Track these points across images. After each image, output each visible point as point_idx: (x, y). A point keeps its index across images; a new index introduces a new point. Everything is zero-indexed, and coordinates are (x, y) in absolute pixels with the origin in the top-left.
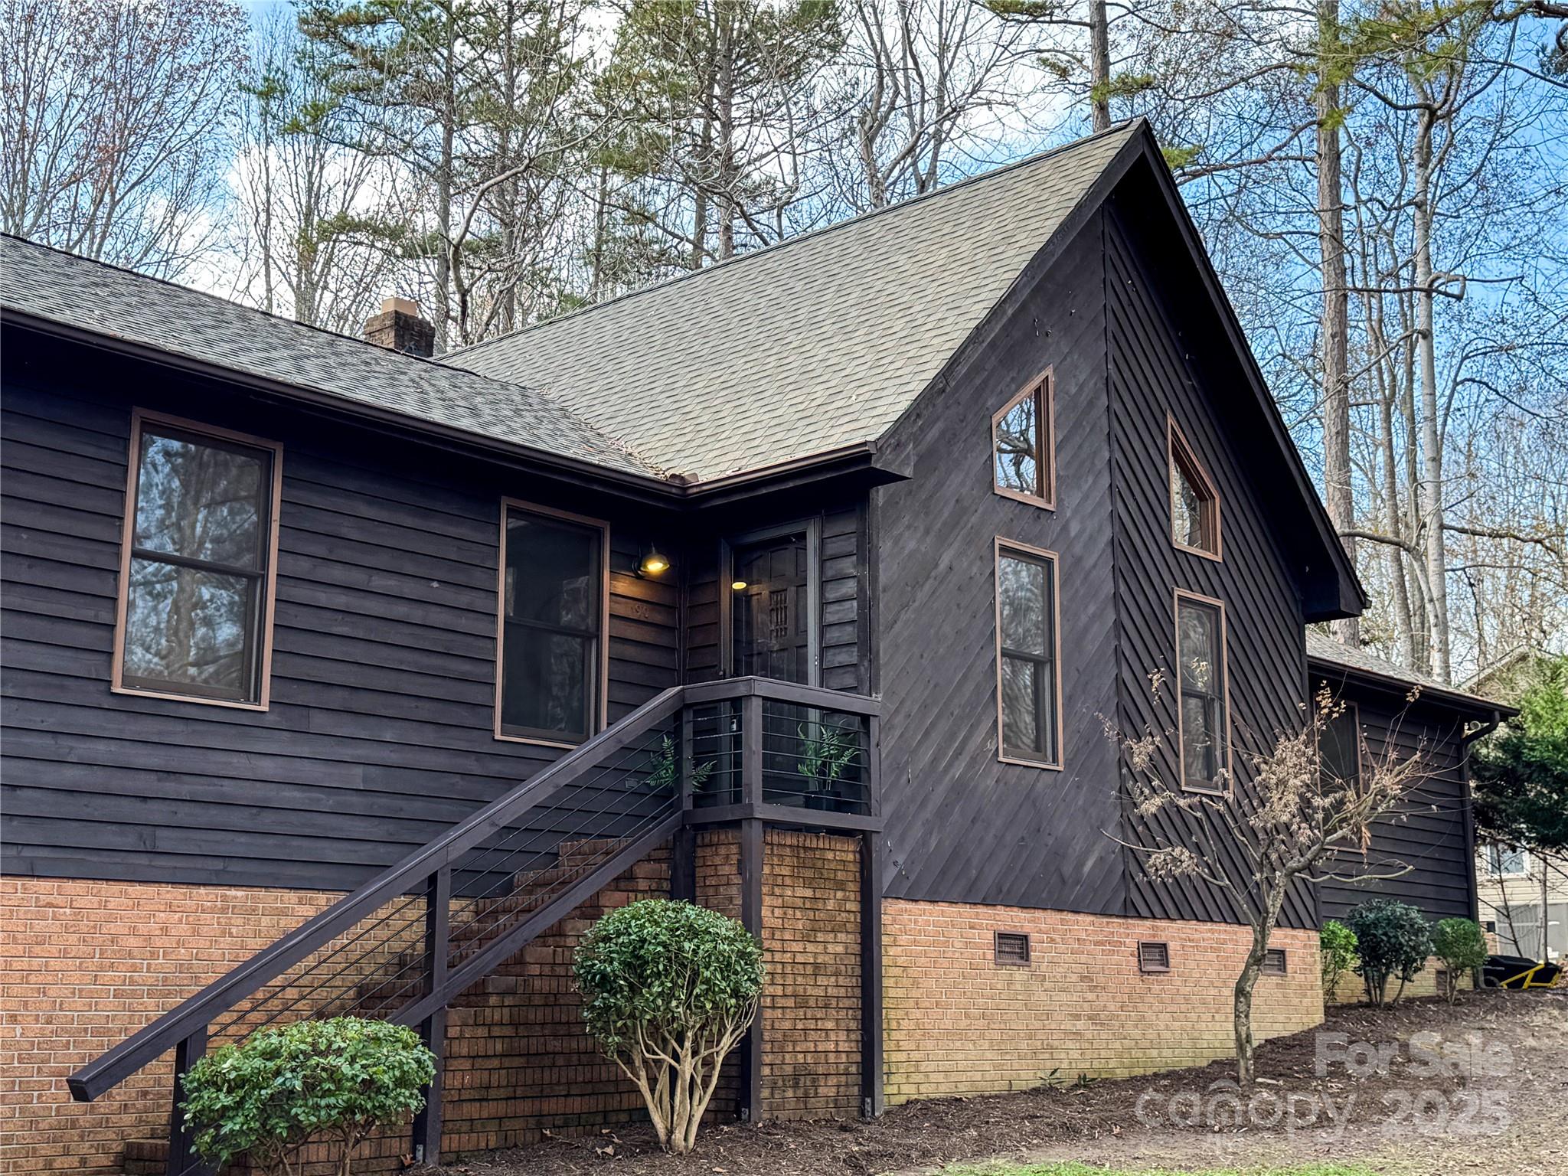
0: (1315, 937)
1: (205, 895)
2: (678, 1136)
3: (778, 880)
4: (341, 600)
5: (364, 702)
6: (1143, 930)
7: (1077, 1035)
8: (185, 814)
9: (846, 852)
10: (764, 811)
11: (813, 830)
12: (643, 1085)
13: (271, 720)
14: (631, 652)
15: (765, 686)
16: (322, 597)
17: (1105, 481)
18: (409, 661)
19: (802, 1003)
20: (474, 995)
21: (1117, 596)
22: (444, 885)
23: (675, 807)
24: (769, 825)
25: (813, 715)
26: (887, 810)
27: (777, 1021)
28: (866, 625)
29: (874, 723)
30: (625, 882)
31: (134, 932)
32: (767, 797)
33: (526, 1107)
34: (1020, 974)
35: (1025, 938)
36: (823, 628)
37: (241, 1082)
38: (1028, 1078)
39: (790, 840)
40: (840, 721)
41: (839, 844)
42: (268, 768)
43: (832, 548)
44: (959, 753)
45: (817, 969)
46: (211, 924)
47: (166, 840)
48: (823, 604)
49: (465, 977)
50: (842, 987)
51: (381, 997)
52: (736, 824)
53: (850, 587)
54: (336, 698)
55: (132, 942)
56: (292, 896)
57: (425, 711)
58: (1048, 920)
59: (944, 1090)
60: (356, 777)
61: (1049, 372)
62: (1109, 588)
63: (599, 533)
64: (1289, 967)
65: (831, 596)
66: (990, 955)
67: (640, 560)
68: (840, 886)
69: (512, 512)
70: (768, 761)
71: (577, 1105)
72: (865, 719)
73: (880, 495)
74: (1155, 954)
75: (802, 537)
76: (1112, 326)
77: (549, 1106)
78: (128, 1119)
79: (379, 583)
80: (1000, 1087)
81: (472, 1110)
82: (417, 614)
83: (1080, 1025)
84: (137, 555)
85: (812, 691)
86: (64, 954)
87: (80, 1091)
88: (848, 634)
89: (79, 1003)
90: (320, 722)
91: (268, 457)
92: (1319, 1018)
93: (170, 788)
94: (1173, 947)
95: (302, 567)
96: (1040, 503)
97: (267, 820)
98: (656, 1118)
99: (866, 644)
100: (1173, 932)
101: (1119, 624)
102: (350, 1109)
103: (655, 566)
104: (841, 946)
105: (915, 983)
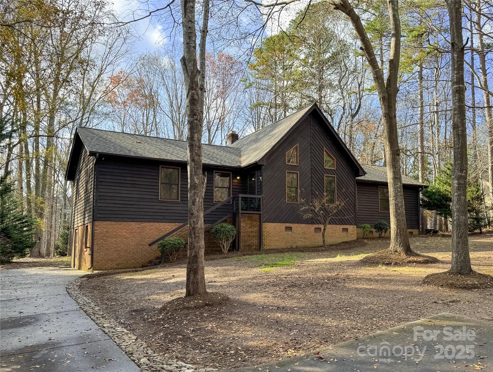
0: (355, 226)
2: (225, 252)
3: (245, 220)
6: (316, 226)
8: (170, 214)
10: (242, 211)
11: (251, 214)
12: (221, 246)
13: (181, 202)
17: (310, 159)
19: (249, 236)
21: (312, 177)
28: (261, 185)
34: (290, 232)
35: (291, 227)
39: (247, 215)
40: (257, 199)
41: (255, 215)
42: (180, 208)
43: (258, 175)
44: (278, 202)
45: (252, 232)
46: (174, 227)
47: (167, 218)
48: (257, 182)
50: (255, 234)
58: (296, 225)
61: (298, 144)
62: (310, 175)
63: (230, 174)
64: (349, 231)
66: (284, 230)
68: (256, 221)
69: (216, 172)
72: (260, 199)
73: (263, 167)
74: (318, 229)
75: (255, 173)
76: (312, 135)
83: (302, 239)
84: (161, 183)
85: (249, 196)
87: (150, 245)
91: (178, 169)
92: (355, 238)
94: (322, 228)
96: (296, 165)
98: (223, 250)
99: (261, 188)
100: (322, 226)
101: (312, 181)
103: (238, 178)
104: (256, 229)
105: (270, 234)
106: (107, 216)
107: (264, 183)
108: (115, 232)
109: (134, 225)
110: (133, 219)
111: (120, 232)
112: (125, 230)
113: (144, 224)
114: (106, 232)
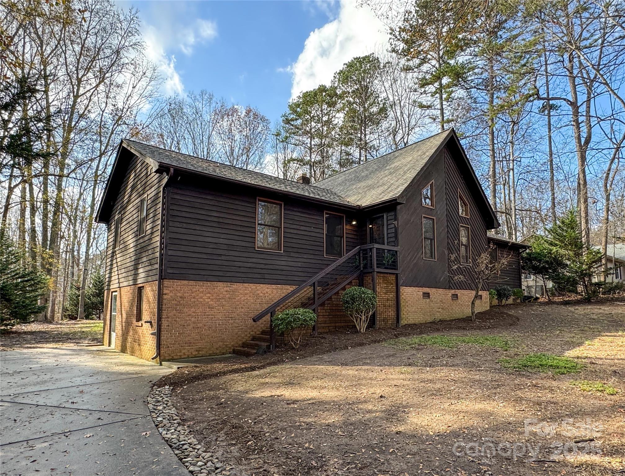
0: (488, 293)
1: (274, 286)
2: (362, 330)
3: (380, 283)
4: (295, 232)
5: (300, 251)
6: (453, 292)
7: (439, 312)
8: (270, 272)
9: (393, 277)
10: (377, 270)
11: (387, 273)
12: (355, 321)
13: (283, 254)
14: (350, 240)
15: (376, 246)
16: (292, 231)
17: (445, 202)
18: (308, 243)
19: (385, 306)
20: (323, 304)
21: (447, 225)
22: (316, 284)
23: (360, 269)
24: (378, 272)
25: (386, 251)
26: (401, 269)
27: (380, 309)
29: (398, 253)
30: (350, 283)
31: (262, 292)
32: (377, 267)
33: (333, 325)
34: (428, 300)
35: (429, 293)
36: (387, 234)
37: (282, 319)
38: (429, 320)
39: (382, 275)
40: (391, 252)
41: (392, 276)
42: (283, 263)
43: (389, 218)
44: (415, 257)
45: (388, 300)
46: (275, 291)
47: (267, 276)
48: (388, 229)
49: (321, 301)
50: (393, 303)
51: (305, 305)
52: (371, 272)
53: (393, 226)
54: (295, 250)
55: (261, 294)
56: (288, 287)
57: (311, 252)
58: (434, 290)
59: (413, 322)
60: (299, 264)
61: (433, 181)
63: (343, 217)
64: (483, 299)
65: (389, 228)
66: (422, 297)
67: (352, 222)
68: (392, 284)
69: (327, 214)
70: (377, 260)
71: (343, 324)
72: (396, 252)
73: (399, 207)
74: (455, 297)
75: (383, 216)
76: (446, 170)
77: (337, 325)
78: (263, 325)
79: (302, 228)
80: (424, 322)
81: (323, 325)
82: (309, 234)
83: (440, 310)
84: (259, 224)
85: (385, 247)
86: (250, 297)
87: (254, 321)
88: (393, 235)
89: (253, 305)
90: (292, 255)
91: (281, 205)
92: (488, 308)
93: (267, 267)
94: (459, 294)
95: (288, 225)
96: (432, 208)
97: (284, 273)
98: (357, 327)
99: (396, 237)
100: (459, 292)
101: (448, 231)
102: (302, 324)
103: (354, 223)
104: (392, 295)
106: (183, 271)
107: (400, 230)
108: (194, 298)
109: (221, 288)
111: (202, 298)
114: (181, 297)
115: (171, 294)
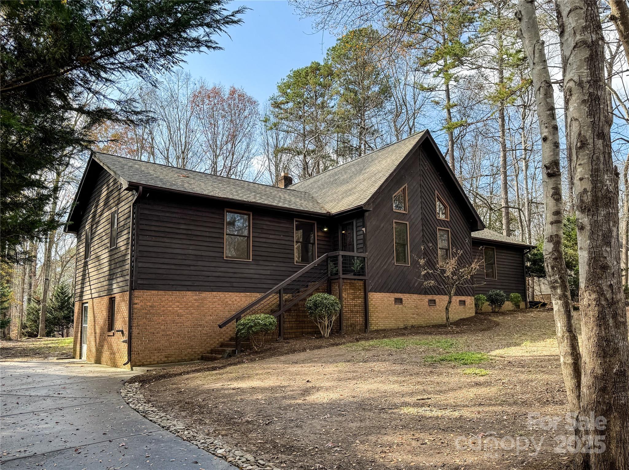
0: (473, 298)
1: (242, 294)
2: (326, 335)
3: (346, 290)
4: (264, 240)
5: (269, 259)
6: (430, 297)
7: (414, 318)
8: (238, 280)
9: (361, 283)
10: (342, 276)
11: (355, 279)
12: (319, 326)
13: (253, 263)
14: (321, 246)
15: (342, 253)
16: (261, 240)
17: (420, 206)
18: (278, 250)
19: (352, 311)
20: (289, 310)
21: (423, 230)
22: (282, 292)
23: (328, 275)
24: (343, 279)
25: (355, 258)
26: (370, 275)
27: (347, 314)
28: (364, 240)
29: (366, 259)
30: (317, 290)
31: (230, 300)
32: (343, 274)
34: (400, 306)
35: (401, 299)
36: (357, 240)
38: (402, 326)
39: (349, 282)
40: (360, 258)
41: (359, 282)
42: (252, 271)
43: (358, 225)
44: (385, 263)
45: (355, 306)
46: (244, 299)
47: (236, 285)
48: (357, 236)
49: (287, 308)
50: (361, 309)
51: (275, 312)
52: (337, 279)
53: (361, 232)
54: (265, 258)
55: (230, 302)
56: (258, 294)
57: (281, 260)
58: (407, 296)
59: (383, 328)
60: (268, 272)
61: (406, 185)
63: (314, 223)
64: (466, 304)
65: (358, 234)
66: (393, 302)
67: (324, 228)
68: (360, 290)
69: (296, 221)
70: (343, 267)
71: (310, 330)
72: (364, 258)
73: (367, 214)
74: (432, 302)
75: (353, 222)
76: (422, 173)
78: (231, 333)
79: (271, 236)
80: (396, 327)
81: (290, 331)
82: (278, 242)
83: (415, 316)
84: (227, 234)
85: (355, 254)
86: (219, 305)
87: (220, 327)
88: (361, 241)
89: (222, 313)
90: (261, 263)
91: (249, 215)
92: (474, 314)
93: (236, 275)
94: (437, 300)
95: (257, 235)
96: (404, 212)
97: (253, 281)
99: (364, 243)
100: (437, 298)
101: (423, 235)
103: (325, 230)
104: (360, 301)
105: (377, 308)
106: (152, 282)
107: (368, 237)
108: (163, 307)
109: (190, 296)
110: (189, 287)
111: (170, 306)
112: (178, 304)
113: (204, 294)
114: (150, 307)
115: (141, 304)
